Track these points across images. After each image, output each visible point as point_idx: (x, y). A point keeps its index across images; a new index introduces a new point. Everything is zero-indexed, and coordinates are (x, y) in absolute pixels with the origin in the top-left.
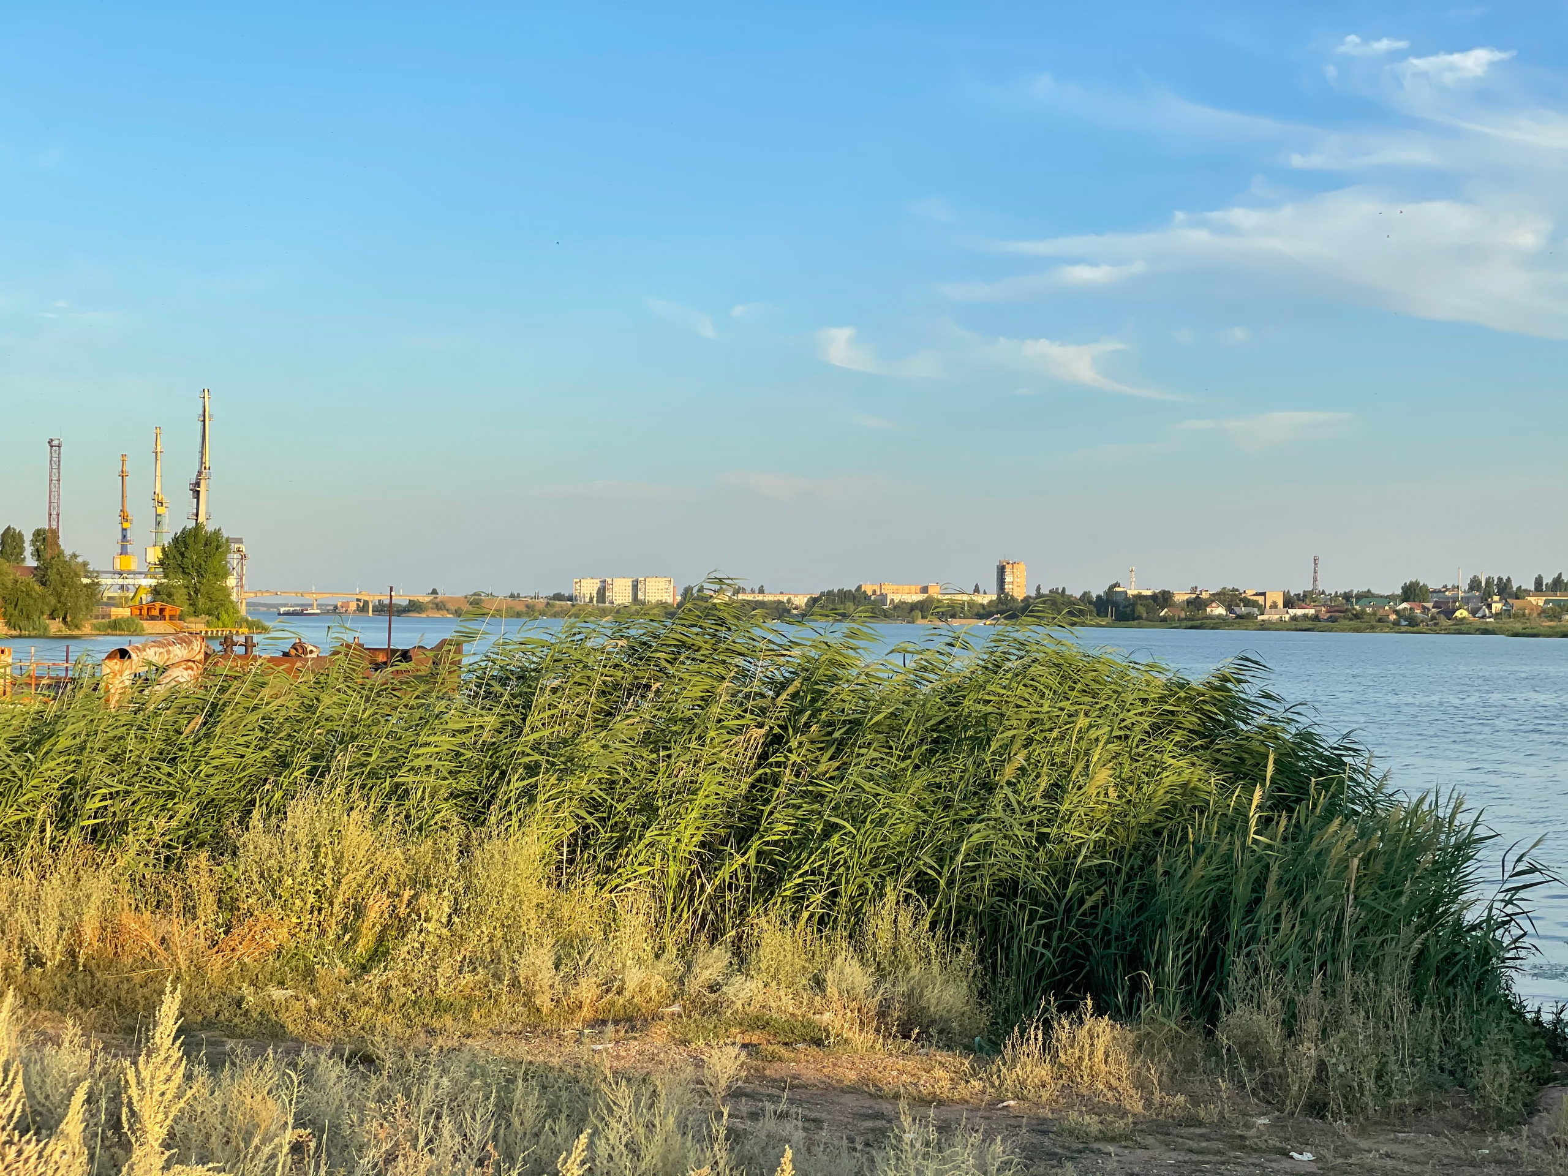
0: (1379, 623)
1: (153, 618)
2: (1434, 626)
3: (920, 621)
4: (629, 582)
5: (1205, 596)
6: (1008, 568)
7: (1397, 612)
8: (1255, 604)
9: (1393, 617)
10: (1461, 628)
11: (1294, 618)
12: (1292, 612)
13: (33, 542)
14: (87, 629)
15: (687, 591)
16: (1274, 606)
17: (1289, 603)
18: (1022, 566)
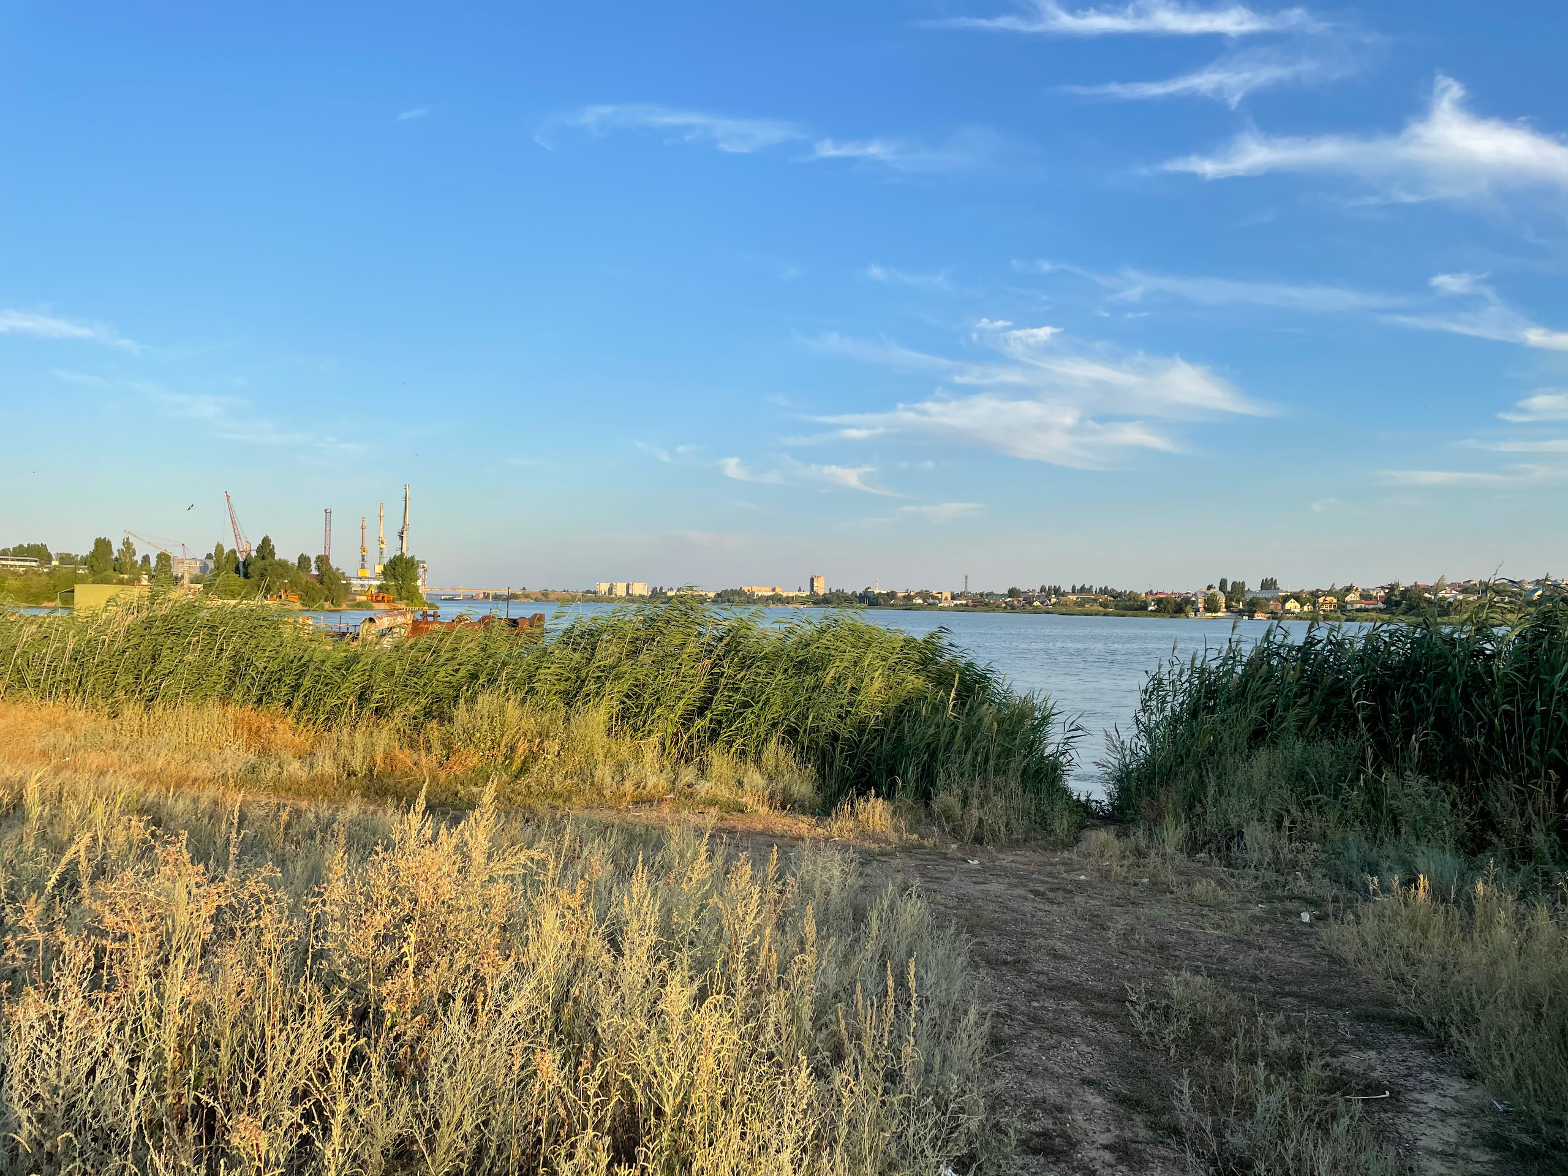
0: (996, 608)
1: (378, 601)
2: (1023, 610)
3: (771, 606)
4: (625, 585)
5: (912, 593)
6: (815, 579)
7: (1005, 602)
8: (937, 598)
9: (1004, 605)
10: (1036, 610)
11: (956, 605)
12: (955, 602)
13: (316, 562)
14: (344, 606)
15: (655, 589)
16: (946, 599)
17: (953, 598)
18: (822, 579)
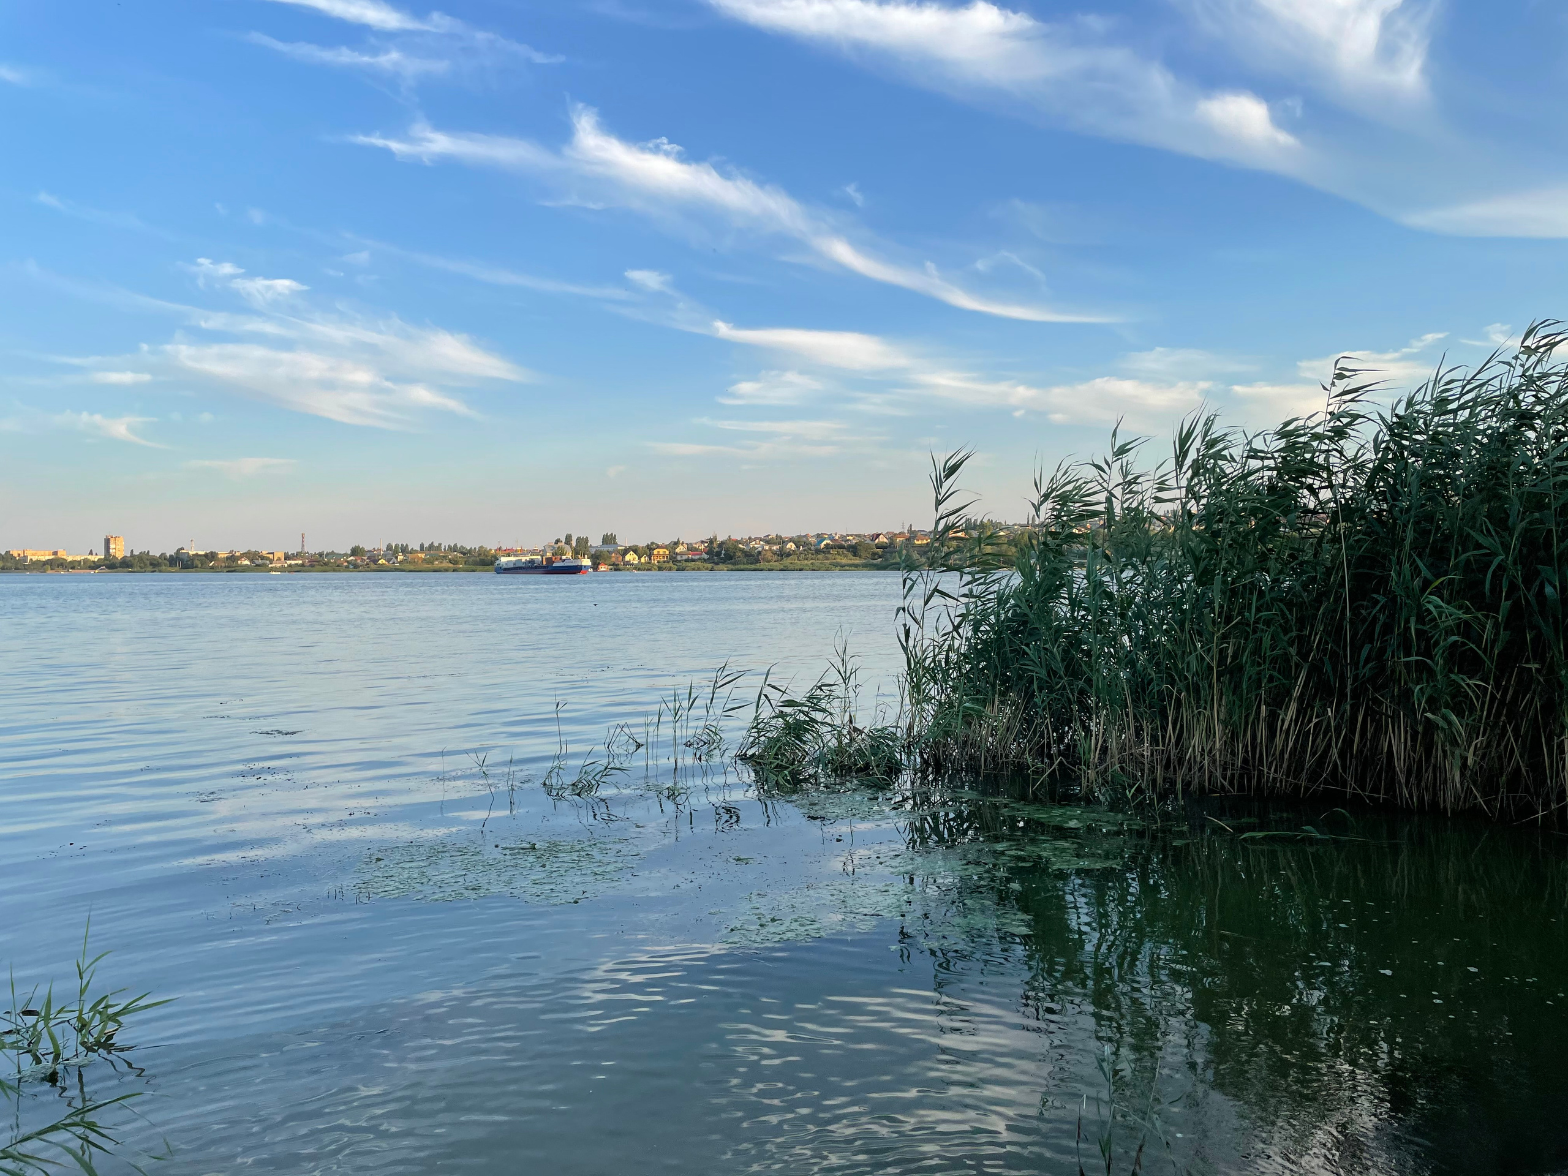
0: (337, 568)
2: (367, 568)
5: (237, 554)
6: (112, 541)
7: (348, 562)
8: (268, 559)
9: (346, 564)
10: (382, 569)
11: (290, 566)
12: (289, 562)
16: (279, 559)
17: (287, 557)
18: (121, 539)
